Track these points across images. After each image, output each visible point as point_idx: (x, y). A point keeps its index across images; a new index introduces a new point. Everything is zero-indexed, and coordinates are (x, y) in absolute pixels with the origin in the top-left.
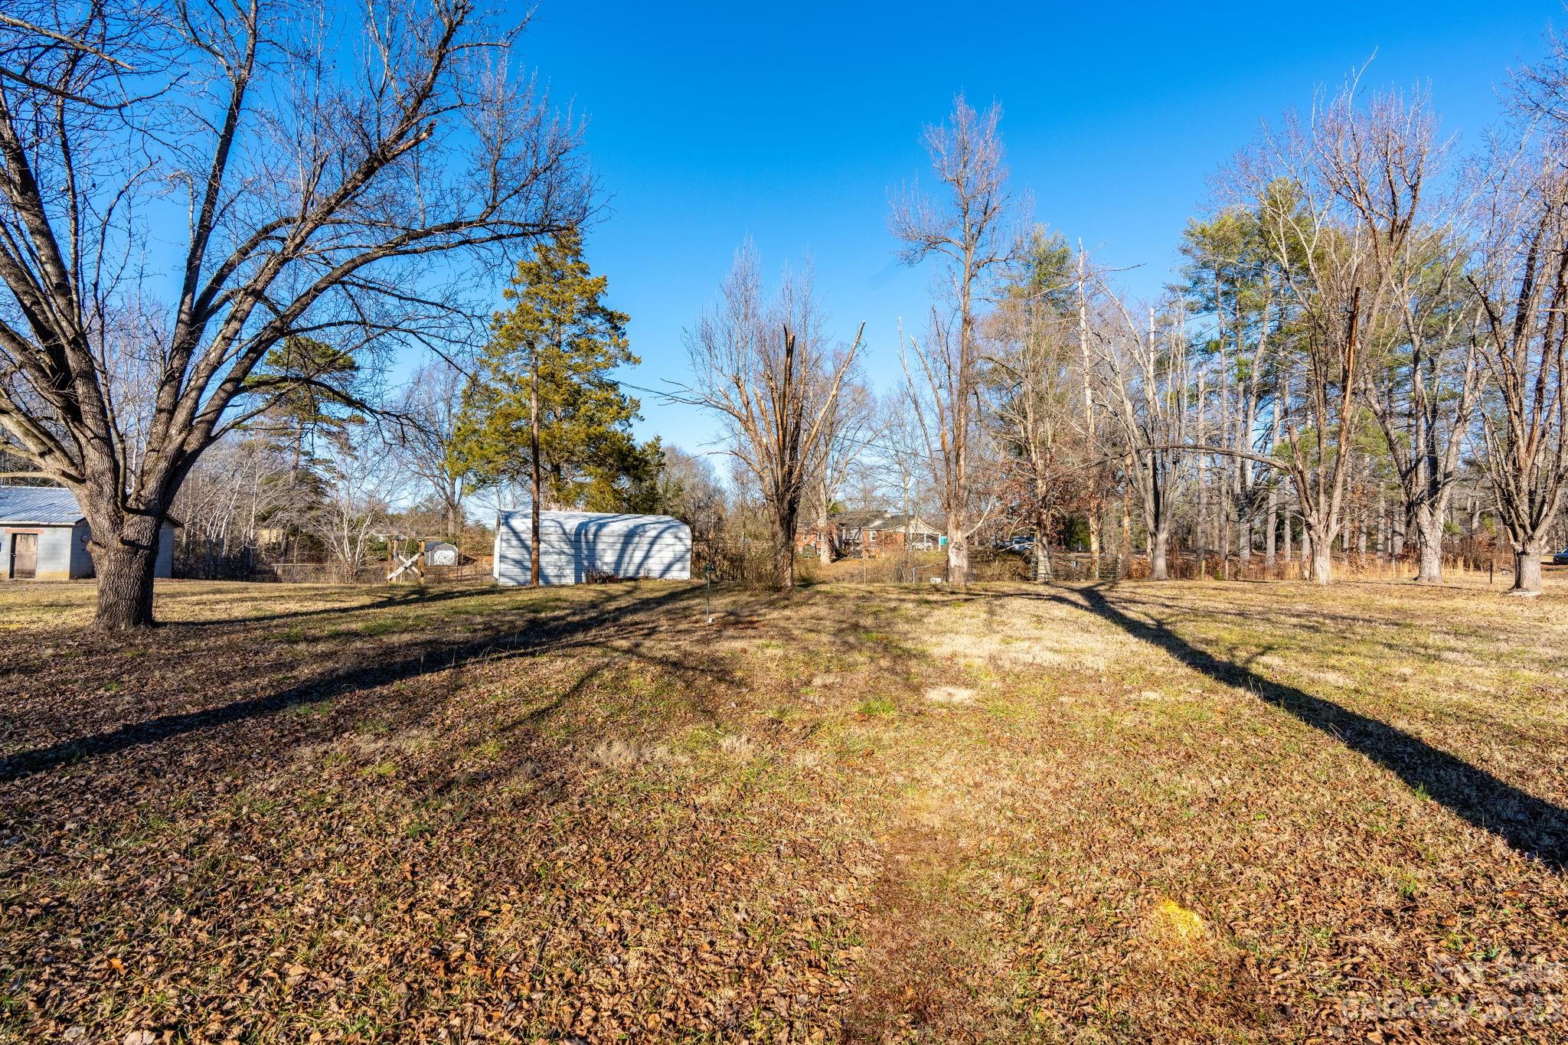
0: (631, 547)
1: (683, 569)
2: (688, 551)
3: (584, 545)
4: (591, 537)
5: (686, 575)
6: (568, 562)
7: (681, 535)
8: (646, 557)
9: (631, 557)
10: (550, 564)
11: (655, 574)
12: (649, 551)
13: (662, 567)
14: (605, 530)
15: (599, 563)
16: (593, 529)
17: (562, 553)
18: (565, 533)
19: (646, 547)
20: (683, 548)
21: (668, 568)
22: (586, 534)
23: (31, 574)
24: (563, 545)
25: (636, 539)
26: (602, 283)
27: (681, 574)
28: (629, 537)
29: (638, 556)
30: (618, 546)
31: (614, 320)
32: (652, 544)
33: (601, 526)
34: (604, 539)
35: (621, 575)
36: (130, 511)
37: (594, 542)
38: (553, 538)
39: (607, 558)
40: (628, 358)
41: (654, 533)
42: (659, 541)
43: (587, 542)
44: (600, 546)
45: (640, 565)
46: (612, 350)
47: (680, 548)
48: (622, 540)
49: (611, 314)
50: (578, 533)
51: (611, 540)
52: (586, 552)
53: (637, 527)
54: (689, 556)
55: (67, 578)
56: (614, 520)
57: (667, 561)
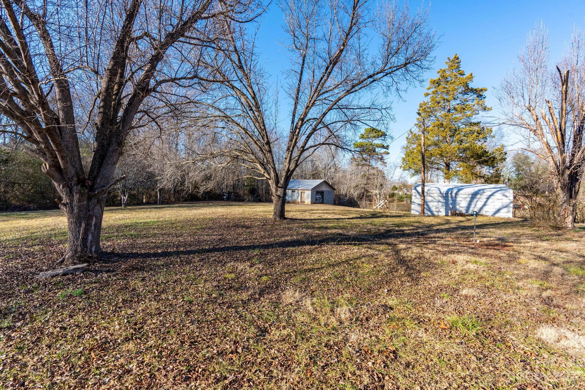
0: (475, 200)
1: (509, 212)
2: (512, 202)
3: (450, 199)
4: (454, 195)
5: (510, 215)
6: (442, 206)
7: (507, 194)
8: (485, 205)
9: (476, 205)
10: (433, 206)
11: (490, 214)
12: (486, 202)
13: (494, 210)
14: (461, 192)
15: (458, 207)
16: (455, 191)
17: (439, 201)
18: (441, 193)
19: (485, 200)
20: (509, 201)
21: (498, 211)
22: (451, 194)
23: (304, 202)
24: (440, 198)
25: (478, 196)
26: (471, 77)
27: (507, 214)
28: (474, 195)
29: (480, 204)
30: (469, 199)
31: (479, 93)
32: (488, 198)
33: (459, 190)
34: (461, 196)
35: (470, 212)
36: (279, 187)
37: (456, 197)
38: (435, 195)
39: (462, 204)
40: (485, 109)
41: (489, 193)
42: (492, 197)
43: (452, 197)
44: (458, 199)
45: (481, 209)
46: (476, 107)
47: (506, 201)
48: (470, 196)
49: (476, 90)
50: (447, 193)
51: (465, 196)
52: (451, 202)
53: (479, 190)
54: (512, 205)
55: (310, 204)
56: (468, 187)
57: (498, 207)
